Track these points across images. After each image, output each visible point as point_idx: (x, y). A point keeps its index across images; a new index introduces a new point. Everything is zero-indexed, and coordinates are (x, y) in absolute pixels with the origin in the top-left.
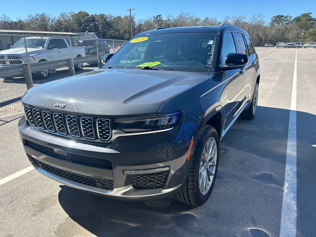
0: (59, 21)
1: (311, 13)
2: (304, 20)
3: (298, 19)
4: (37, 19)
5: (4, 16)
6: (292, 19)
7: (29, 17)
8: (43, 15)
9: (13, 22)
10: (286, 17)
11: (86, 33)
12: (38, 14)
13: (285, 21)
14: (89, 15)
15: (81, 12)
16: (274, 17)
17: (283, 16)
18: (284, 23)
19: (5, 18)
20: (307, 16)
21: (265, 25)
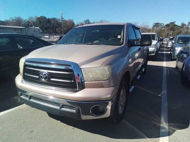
1: (175, 22)
2: (171, 26)
3: (168, 25)
6: (164, 25)
10: (161, 24)
11: (33, 27)
13: (160, 26)
14: (46, 18)
16: (155, 24)
17: (159, 23)
20: (173, 23)
21: (149, 28)
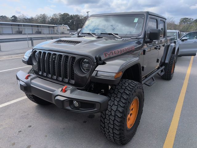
0: (52, 19)
4: (41, 17)
5: (23, 15)
6: (193, 20)
7: (36, 16)
8: (44, 15)
9: (28, 19)
10: (190, 19)
11: (63, 25)
12: (41, 14)
13: (189, 21)
14: (69, 15)
15: (65, 13)
16: (182, 19)
17: (188, 18)
18: (189, 22)
19: (23, 16)
21: (176, 23)
